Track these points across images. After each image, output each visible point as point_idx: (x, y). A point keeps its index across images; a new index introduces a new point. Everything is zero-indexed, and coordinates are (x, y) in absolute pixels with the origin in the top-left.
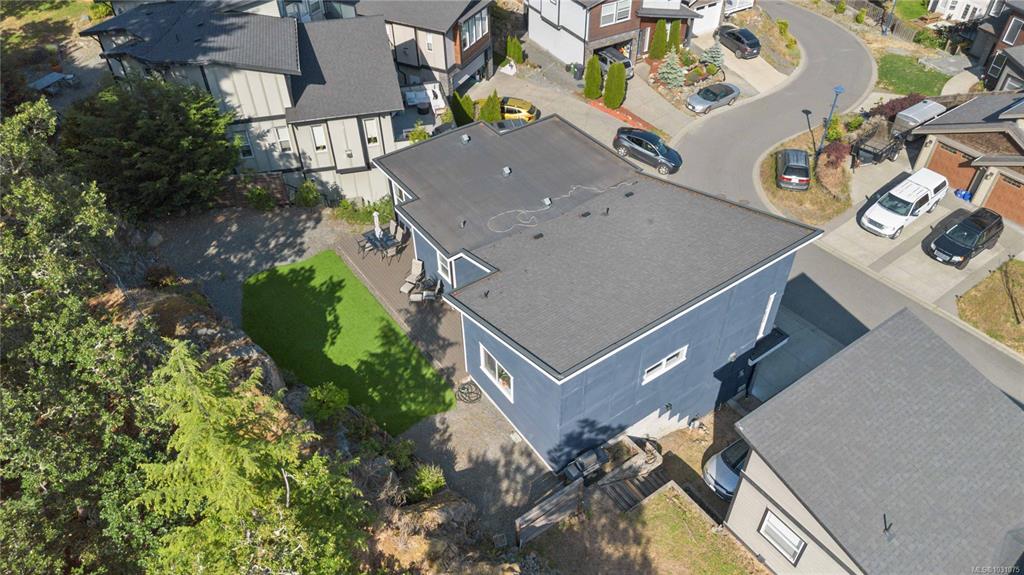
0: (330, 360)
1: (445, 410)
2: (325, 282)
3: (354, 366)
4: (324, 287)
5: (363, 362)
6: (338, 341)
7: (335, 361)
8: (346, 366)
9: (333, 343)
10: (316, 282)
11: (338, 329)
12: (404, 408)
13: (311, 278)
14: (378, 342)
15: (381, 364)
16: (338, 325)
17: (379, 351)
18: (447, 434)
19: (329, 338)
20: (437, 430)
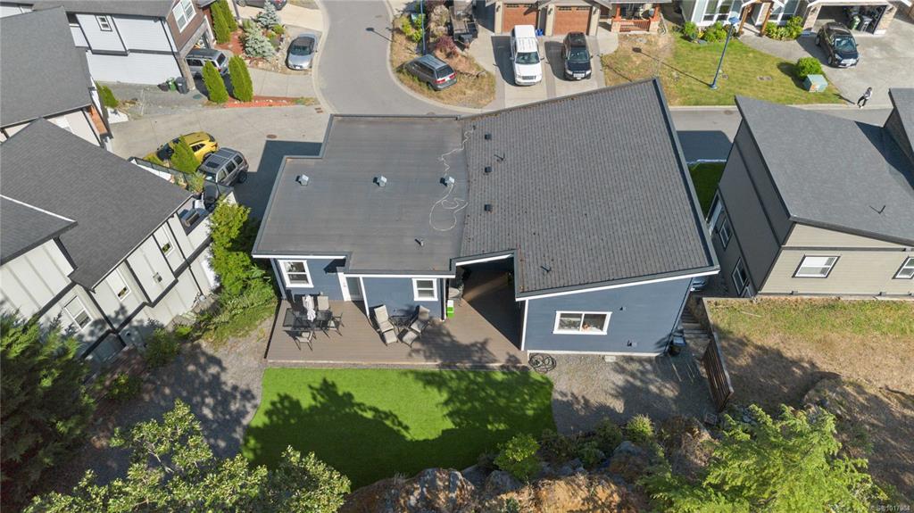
0: (426, 441)
1: (551, 386)
2: (313, 394)
3: (449, 425)
4: (319, 397)
5: (451, 415)
6: (405, 423)
7: (431, 438)
8: (443, 431)
9: (406, 428)
10: (306, 401)
11: (388, 415)
12: (530, 413)
13: (296, 404)
14: (433, 391)
15: (463, 403)
16: (385, 413)
17: (445, 396)
18: (580, 398)
19: (396, 428)
20: (569, 405)
